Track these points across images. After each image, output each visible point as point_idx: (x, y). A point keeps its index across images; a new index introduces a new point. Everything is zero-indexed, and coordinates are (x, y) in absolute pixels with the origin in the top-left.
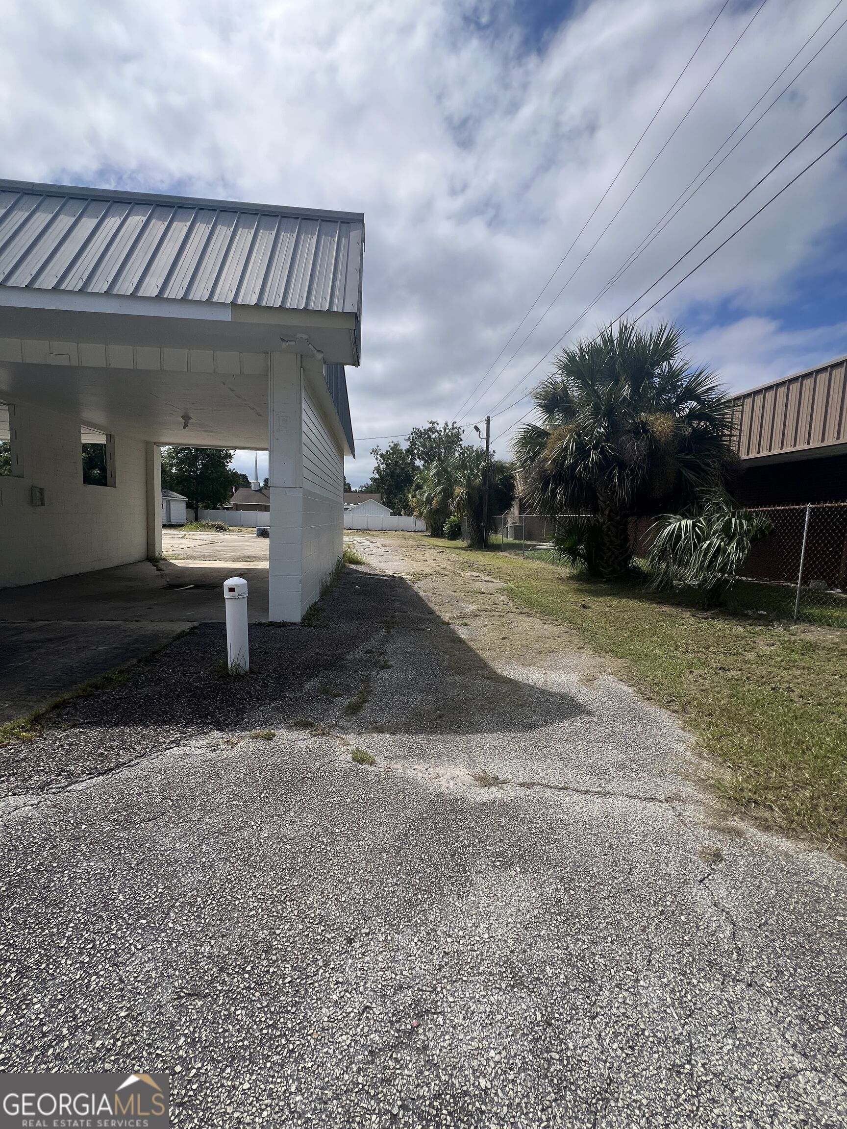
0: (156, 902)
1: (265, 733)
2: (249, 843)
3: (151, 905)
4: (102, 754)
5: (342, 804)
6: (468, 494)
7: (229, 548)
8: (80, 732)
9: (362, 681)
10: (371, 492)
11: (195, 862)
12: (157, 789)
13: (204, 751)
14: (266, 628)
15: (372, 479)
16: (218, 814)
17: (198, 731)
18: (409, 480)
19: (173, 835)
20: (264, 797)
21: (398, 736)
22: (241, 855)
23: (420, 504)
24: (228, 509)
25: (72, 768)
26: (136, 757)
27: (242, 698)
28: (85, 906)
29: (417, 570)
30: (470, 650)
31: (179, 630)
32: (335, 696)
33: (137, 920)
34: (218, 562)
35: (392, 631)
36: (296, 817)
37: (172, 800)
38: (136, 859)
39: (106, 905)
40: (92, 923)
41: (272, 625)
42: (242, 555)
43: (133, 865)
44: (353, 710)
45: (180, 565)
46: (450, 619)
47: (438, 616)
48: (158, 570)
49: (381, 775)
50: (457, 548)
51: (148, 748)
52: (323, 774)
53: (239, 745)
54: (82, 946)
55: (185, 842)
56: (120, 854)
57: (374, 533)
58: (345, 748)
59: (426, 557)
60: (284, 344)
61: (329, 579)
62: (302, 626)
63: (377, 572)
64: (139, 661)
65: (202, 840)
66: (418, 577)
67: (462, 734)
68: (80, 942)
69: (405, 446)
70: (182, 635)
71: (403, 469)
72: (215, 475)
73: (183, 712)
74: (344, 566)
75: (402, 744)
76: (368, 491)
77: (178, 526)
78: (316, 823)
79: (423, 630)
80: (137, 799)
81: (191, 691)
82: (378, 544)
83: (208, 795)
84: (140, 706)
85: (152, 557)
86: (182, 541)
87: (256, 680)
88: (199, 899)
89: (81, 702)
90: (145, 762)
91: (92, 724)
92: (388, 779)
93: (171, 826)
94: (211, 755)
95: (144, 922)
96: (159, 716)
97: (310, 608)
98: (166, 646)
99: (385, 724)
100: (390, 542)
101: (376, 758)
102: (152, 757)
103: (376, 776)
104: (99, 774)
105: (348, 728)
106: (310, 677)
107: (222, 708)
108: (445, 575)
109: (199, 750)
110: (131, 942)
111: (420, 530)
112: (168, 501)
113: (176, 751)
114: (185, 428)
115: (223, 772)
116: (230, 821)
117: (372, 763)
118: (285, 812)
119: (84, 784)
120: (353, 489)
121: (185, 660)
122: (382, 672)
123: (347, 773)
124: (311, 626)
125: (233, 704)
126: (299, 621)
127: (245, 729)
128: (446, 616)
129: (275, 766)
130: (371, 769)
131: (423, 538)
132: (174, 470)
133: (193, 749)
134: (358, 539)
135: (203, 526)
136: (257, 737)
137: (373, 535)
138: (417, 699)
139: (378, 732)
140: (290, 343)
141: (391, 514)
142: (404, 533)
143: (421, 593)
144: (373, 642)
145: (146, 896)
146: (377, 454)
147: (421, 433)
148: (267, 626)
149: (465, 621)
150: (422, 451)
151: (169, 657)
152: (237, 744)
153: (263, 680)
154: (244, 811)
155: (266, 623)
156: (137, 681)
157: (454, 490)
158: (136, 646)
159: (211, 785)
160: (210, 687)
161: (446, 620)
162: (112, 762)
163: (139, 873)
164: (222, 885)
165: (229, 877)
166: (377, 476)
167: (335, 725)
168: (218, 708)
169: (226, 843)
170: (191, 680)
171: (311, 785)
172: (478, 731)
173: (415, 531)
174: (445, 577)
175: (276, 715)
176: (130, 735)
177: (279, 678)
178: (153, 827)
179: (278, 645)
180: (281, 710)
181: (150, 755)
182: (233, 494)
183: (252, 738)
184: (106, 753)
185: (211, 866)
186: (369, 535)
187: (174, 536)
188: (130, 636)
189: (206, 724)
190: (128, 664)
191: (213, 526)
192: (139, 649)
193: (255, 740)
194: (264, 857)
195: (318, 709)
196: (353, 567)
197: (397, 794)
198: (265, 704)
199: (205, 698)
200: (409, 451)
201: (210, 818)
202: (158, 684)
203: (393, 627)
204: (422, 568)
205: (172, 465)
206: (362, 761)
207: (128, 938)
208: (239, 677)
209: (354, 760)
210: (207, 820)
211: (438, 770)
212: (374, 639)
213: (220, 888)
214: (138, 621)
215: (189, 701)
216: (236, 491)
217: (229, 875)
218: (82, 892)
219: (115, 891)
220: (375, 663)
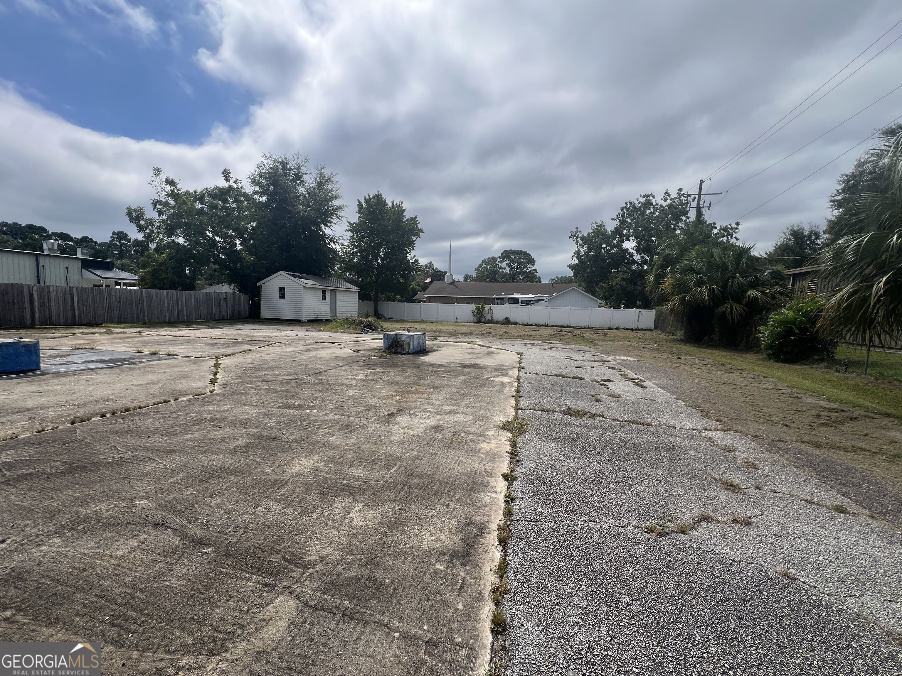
10: (572, 283)
24: (420, 301)
69: (611, 226)
111: (644, 327)
112: (334, 292)
120: (543, 281)
146: (577, 237)
147: (634, 209)
200: (615, 232)
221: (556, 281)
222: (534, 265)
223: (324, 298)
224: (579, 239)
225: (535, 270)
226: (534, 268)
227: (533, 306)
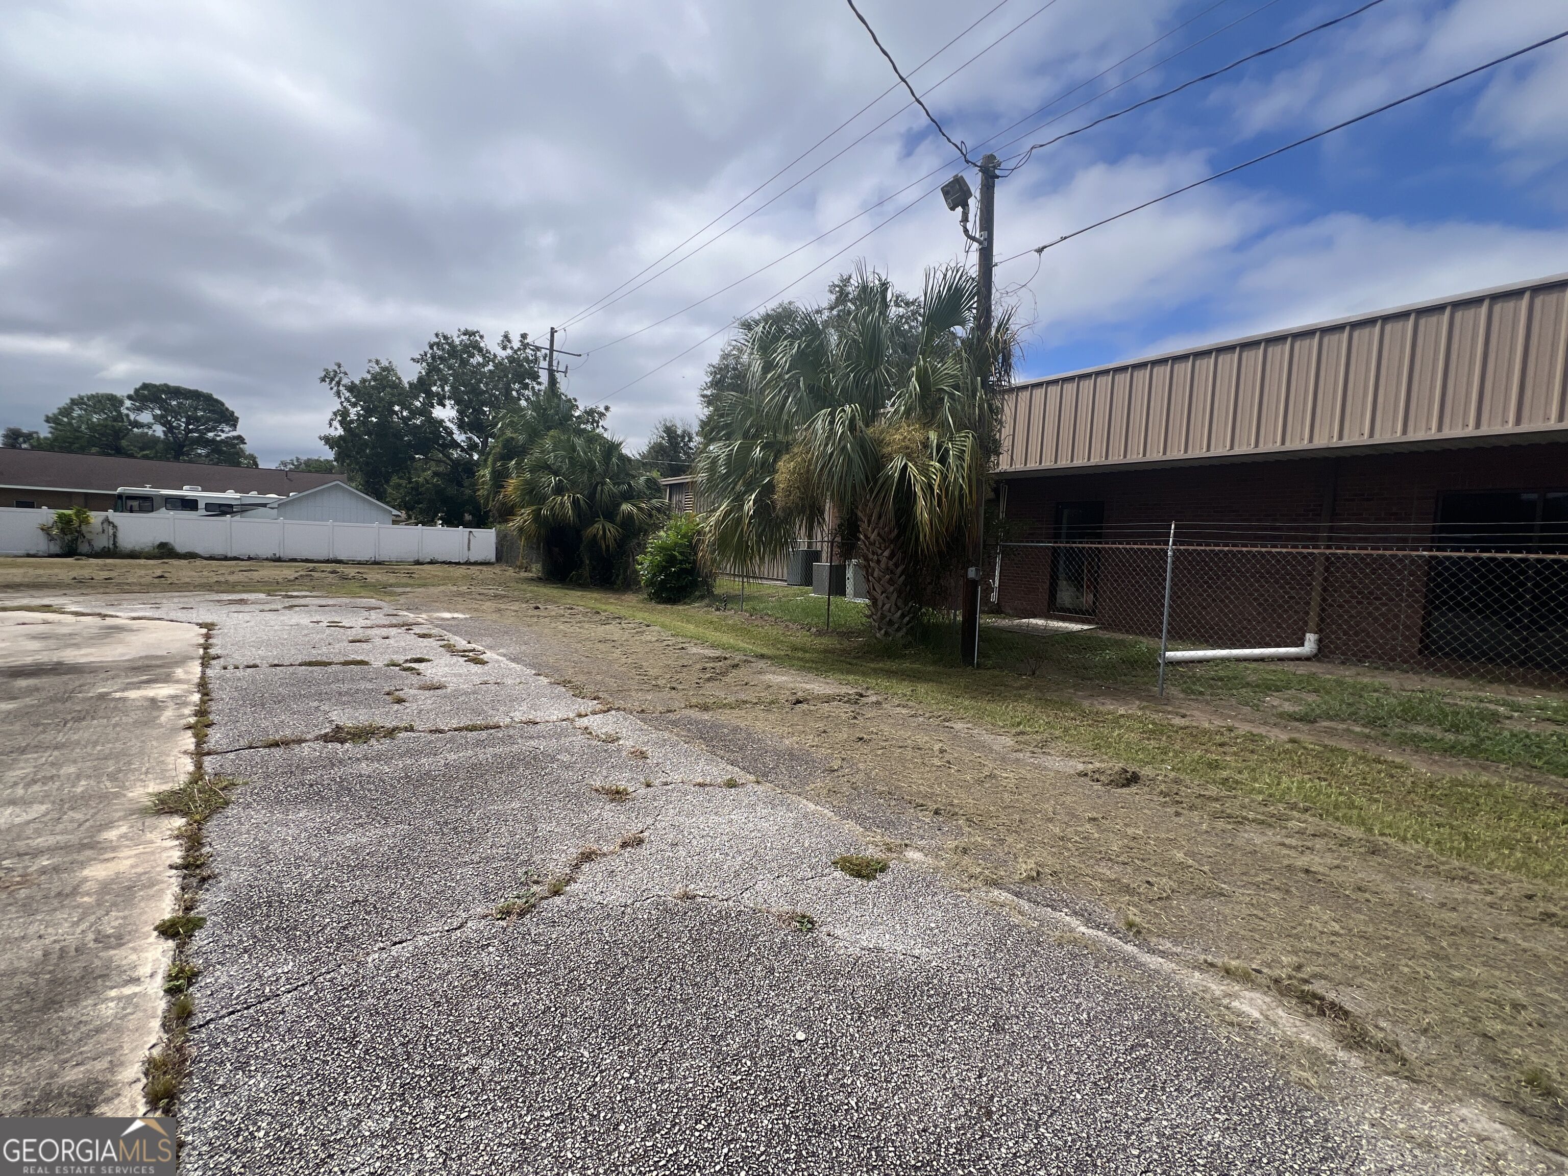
15: (324, 441)
69: (408, 373)
222: (235, 427)
224: (343, 387)
227: (237, 518)
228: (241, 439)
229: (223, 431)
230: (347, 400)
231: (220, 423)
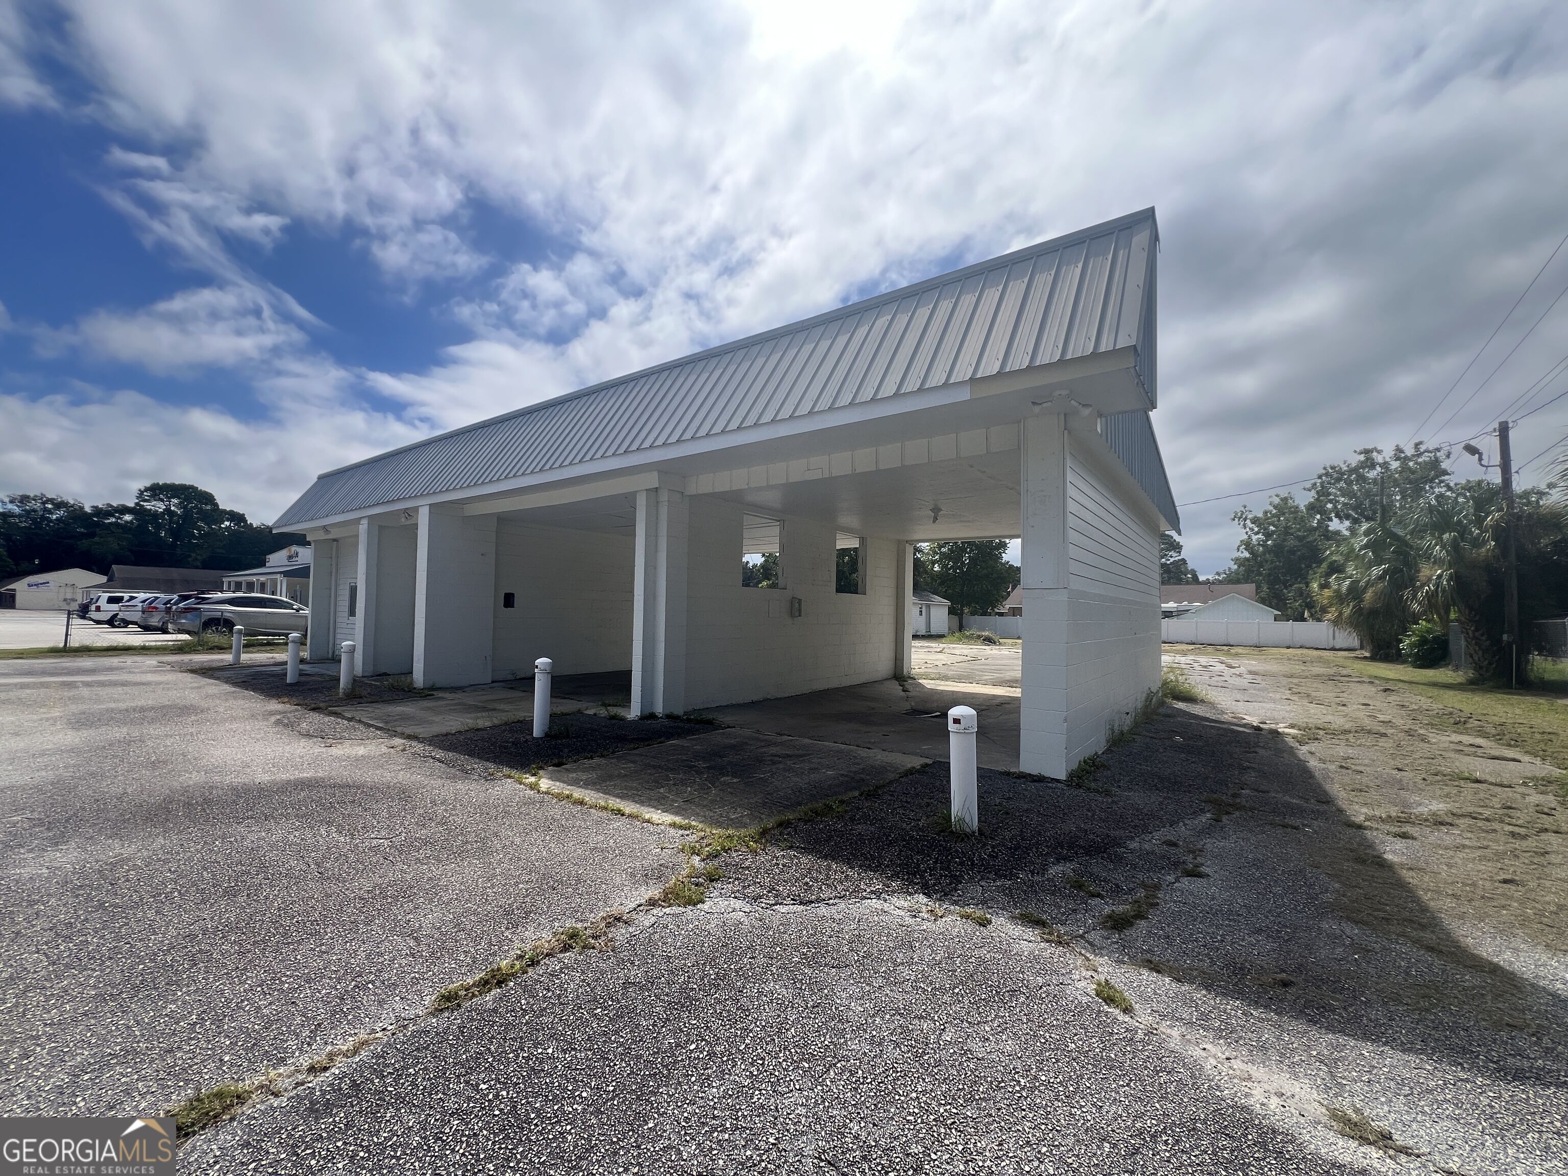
0: (820, 1052)
1: (978, 915)
2: (927, 1039)
3: (815, 1053)
4: (807, 883)
5: (1059, 1046)
6: (1456, 578)
7: (993, 667)
8: (795, 856)
9: (1144, 885)
10: (1238, 582)
11: (865, 1031)
12: (847, 937)
13: (903, 913)
14: (1015, 780)
15: (1236, 560)
16: (900, 990)
17: (902, 889)
18: (1313, 556)
19: (851, 992)
20: (958, 994)
21: (1186, 988)
22: (914, 1048)
23: (1340, 598)
24: (1001, 614)
25: (781, 889)
26: (836, 897)
27: (962, 863)
28: (764, 1024)
29: (1312, 722)
30: (1401, 885)
31: (909, 766)
32: (1093, 895)
33: (801, 1060)
34: (974, 685)
35: (1225, 818)
36: (993, 1035)
37: (858, 955)
38: (813, 1000)
39: (779, 1032)
40: (766, 1042)
41: (1024, 777)
42: (1008, 678)
43: (809, 1005)
44: (1118, 923)
45: (928, 687)
46: (1367, 820)
47: (1340, 811)
48: (904, 691)
49: (1137, 1032)
50: (1435, 685)
51: (848, 891)
52: (1044, 995)
53: (944, 920)
54: (755, 1058)
55: (861, 1005)
56: (801, 989)
57: (1239, 650)
58: (1090, 973)
59: (1344, 698)
60: (1037, 409)
61: (1128, 721)
62: (1068, 786)
63: (1227, 718)
64: (861, 795)
65: (878, 1011)
66: (1311, 734)
67: (1327, 1028)
68: (754, 1054)
69: (1303, 499)
70: (911, 772)
71: (1300, 539)
72: (985, 571)
73: (891, 861)
74: (1162, 703)
75: (1189, 1002)
76: (1232, 580)
77: (939, 637)
78: (1016, 1054)
79: (1296, 828)
80: (827, 940)
81: (905, 840)
82: (1242, 670)
83: (896, 965)
84: (851, 843)
85: (900, 675)
86: (940, 656)
87: (985, 845)
88: (860, 1072)
89: (801, 824)
90: (842, 905)
91: (806, 851)
92: (1149, 1045)
93: (852, 982)
94: (909, 920)
95: (807, 1065)
96: (866, 859)
97: (1085, 762)
98: (891, 782)
99: (1168, 961)
100: (1273, 667)
101: (1137, 1006)
102: (850, 902)
103: (1127, 1030)
104: (801, 903)
105: (1102, 948)
106: (1060, 859)
107: (935, 868)
108: (1384, 735)
109: (898, 911)
110: (792, 1078)
111: (1345, 646)
112: (928, 606)
113: (875, 903)
114: (934, 522)
115: (917, 945)
116: (911, 1004)
117: (1127, 1010)
118: (979, 1023)
119: (787, 908)
120: (1202, 578)
121: (907, 802)
122: (1185, 880)
123: (1081, 1010)
124: (1080, 787)
125: (948, 868)
126: (1063, 776)
127: (956, 903)
128: (1359, 813)
129: (981, 961)
130: (1122, 1017)
131: (1348, 663)
132: (937, 568)
133: (893, 907)
134: (1203, 660)
135: (967, 637)
136: (968, 917)
137: (1237, 655)
138: (1243, 940)
139: (1151, 969)
140: (1045, 405)
141: (1276, 619)
142: (1305, 651)
143: (1313, 763)
144: (1183, 830)
145: (813, 1041)
146: (1245, 520)
147: (1343, 474)
148: (1016, 777)
149: (1407, 828)
150: (1345, 504)
151: (892, 795)
152: (941, 917)
153: (993, 847)
154: (930, 1000)
155: (1015, 773)
156: (855, 816)
157: (1419, 571)
158: (862, 776)
159: (901, 955)
160: (927, 841)
161: (1359, 819)
162: (813, 895)
163: (813, 1016)
164: (886, 1070)
165: (895, 1065)
166: (1247, 555)
167: (1082, 937)
168: (930, 868)
169: (901, 1026)
170: (908, 827)
171: (1023, 1003)
172: (1366, 1037)
173: (1333, 649)
174: (1384, 739)
175: (1001, 898)
176: (836, 871)
177: (1016, 850)
178: (835, 976)
179: (1026, 806)
180: (1009, 893)
181: (849, 899)
182: (1009, 594)
183: (962, 917)
184: (811, 883)
185: (880, 1044)
186: (1228, 653)
187: (930, 650)
188: (858, 764)
189: (911, 883)
190: (851, 794)
191: (979, 637)
192: (863, 780)
193: (964, 920)
194: (939, 1063)
195: (1061, 907)
196: (1181, 705)
197: (1158, 1072)
198: (988, 878)
199: (918, 852)
200: (1313, 508)
201: (891, 991)
202: (874, 824)
203: (1228, 813)
204: (1329, 718)
205: (933, 563)
206: (1110, 1000)
207: (790, 1073)
208: (963, 836)
209: (1097, 995)
210: (888, 992)
211: (1252, 1069)
212: (1185, 825)
213: (884, 1072)
214: (869, 748)
215: (901, 851)
216: (1013, 589)
217: (896, 1063)
218: (764, 1009)
219: (790, 1023)
220: (1176, 864)
221: (1229, 576)
222: (1180, 552)
223: (921, 614)
224: (1248, 522)
225: (1183, 559)
226: (1180, 558)
227: (1175, 619)
228: (1184, 561)
229: (1171, 557)
230: (1252, 529)
231: (1170, 551)
